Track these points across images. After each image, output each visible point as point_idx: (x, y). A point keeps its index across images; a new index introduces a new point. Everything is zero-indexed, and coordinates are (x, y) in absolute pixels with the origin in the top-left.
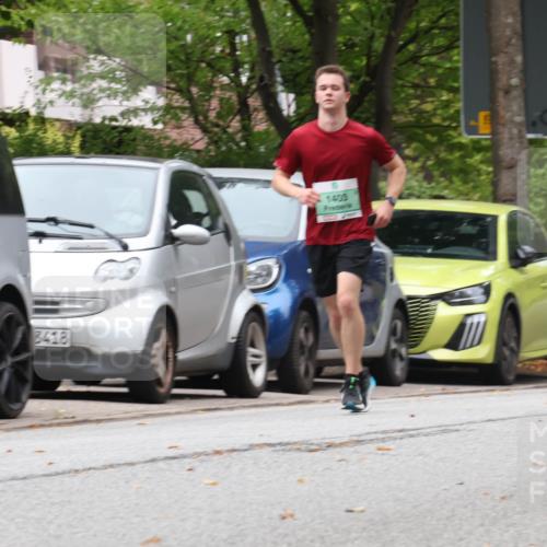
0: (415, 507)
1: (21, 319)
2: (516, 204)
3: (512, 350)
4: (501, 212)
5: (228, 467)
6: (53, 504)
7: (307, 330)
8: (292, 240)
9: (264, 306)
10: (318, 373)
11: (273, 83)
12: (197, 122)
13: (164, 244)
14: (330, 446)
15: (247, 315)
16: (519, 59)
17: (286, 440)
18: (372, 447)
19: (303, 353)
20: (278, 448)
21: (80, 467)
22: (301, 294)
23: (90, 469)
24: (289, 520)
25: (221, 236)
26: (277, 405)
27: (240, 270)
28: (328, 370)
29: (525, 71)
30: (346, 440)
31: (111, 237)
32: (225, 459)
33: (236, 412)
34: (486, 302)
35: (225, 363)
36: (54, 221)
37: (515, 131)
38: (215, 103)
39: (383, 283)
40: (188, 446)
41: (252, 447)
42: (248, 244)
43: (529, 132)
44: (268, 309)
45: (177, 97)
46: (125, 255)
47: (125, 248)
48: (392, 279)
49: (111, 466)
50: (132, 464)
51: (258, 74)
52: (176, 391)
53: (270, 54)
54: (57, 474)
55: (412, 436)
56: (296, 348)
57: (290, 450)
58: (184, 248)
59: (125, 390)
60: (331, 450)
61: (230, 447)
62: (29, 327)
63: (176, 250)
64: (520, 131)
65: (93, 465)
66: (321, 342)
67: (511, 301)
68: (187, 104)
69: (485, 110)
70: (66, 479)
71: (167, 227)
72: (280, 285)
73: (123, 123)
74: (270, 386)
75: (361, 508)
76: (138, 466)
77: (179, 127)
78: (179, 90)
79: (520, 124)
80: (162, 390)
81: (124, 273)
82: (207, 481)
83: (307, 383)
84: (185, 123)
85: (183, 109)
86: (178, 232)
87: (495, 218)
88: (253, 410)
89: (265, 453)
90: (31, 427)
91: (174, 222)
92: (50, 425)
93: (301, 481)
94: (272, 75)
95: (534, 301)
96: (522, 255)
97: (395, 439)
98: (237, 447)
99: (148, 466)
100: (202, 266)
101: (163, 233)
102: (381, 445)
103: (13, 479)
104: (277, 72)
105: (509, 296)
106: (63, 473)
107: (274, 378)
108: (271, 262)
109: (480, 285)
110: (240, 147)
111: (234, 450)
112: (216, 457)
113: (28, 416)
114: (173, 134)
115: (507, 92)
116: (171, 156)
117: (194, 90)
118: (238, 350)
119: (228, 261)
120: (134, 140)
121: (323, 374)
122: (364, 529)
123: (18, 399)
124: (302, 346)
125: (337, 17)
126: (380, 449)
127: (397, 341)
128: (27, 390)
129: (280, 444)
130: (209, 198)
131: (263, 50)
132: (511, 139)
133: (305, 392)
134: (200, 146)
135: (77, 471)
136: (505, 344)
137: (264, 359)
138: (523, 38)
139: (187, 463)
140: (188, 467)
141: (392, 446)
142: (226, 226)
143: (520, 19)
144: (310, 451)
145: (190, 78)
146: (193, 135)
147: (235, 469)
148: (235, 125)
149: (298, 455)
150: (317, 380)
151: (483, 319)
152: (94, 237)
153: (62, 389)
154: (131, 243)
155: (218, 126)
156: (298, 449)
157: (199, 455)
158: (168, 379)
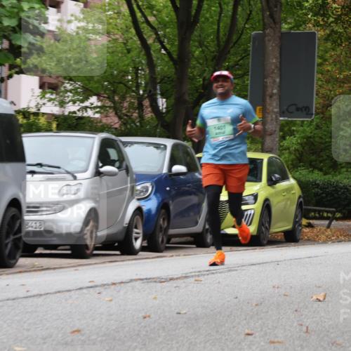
0: (212, 311)
2: (272, 153)
3: (266, 228)
4: (265, 157)
5: (119, 291)
6: (27, 312)
7: (164, 220)
8: (159, 173)
9: (143, 207)
10: (168, 242)
11: (156, 94)
12: (116, 114)
13: (95, 176)
14: (171, 279)
15: (134, 212)
16: (278, 80)
17: (149, 277)
18: (192, 280)
19: (161, 231)
20: (145, 281)
21: (43, 293)
22: (163, 200)
23: (47, 294)
24: (147, 319)
25: (124, 171)
27: (133, 188)
28: (173, 240)
29: (280, 87)
30: (179, 276)
31: (68, 173)
32: (118, 287)
33: (125, 263)
34: (255, 203)
35: (121, 237)
36: (40, 165)
37: (274, 116)
38: (126, 104)
40: (99, 281)
41: (131, 281)
42: (137, 175)
43: (281, 117)
44: (145, 209)
45: (107, 101)
47: (75, 178)
49: (59, 292)
50: (69, 291)
51: (148, 89)
52: (95, 252)
53: (155, 79)
54: (30, 297)
55: (213, 273)
56: (159, 227)
57: (151, 282)
58: (104, 178)
59: (69, 252)
60: (172, 281)
61: (120, 281)
62: (22, 220)
64: (276, 116)
65: (49, 292)
66: (171, 225)
67: (267, 203)
68: (112, 105)
69: (259, 106)
70: (35, 299)
71: (97, 167)
72: (152, 196)
73: (79, 114)
74: (143, 249)
75: (185, 312)
76: (73, 292)
77: (106, 116)
78: (108, 98)
79: (277, 113)
80: (88, 252)
82: (107, 299)
83: (162, 247)
84: (111, 115)
85: (110, 107)
86: (102, 170)
87: (262, 160)
88: (134, 262)
89: (137, 284)
90: (20, 272)
91: (101, 165)
92: (30, 271)
93: (155, 298)
94: (155, 89)
95: (278, 203)
96: (274, 179)
97: (205, 275)
98: (124, 281)
99: (78, 292)
100: (113, 187)
101: (94, 171)
102: (197, 278)
103: (8, 300)
104: (158, 87)
105: (267, 200)
106: (34, 296)
107: (146, 245)
108: (148, 185)
109: (252, 195)
110: (137, 126)
111: (122, 283)
112: (113, 287)
113: (19, 266)
114: (104, 121)
115: (271, 97)
116: (102, 131)
117: (116, 98)
118: (128, 231)
119: (127, 184)
120: (84, 124)
121: (171, 242)
122: (185, 323)
123: (14, 258)
124: (161, 228)
125: (189, 60)
126: (196, 280)
128: (19, 253)
129: (146, 279)
130: (120, 153)
131: (152, 77)
132: (272, 120)
133: (161, 252)
134: (117, 126)
135: (41, 295)
136: (263, 225)
137: (141, 235)
138: (280, 70)
139: (98, 290)
140: (98, 292)
141: (203, 279)
142: (127, 166)
143: (279, 60)
144: (161, 282)
145: (114, 92)
146: (114, 120)
147: (122, 293)
148: (135, 115)
149: (155, 284)
150: (167, 245)
151: (253, 212)
152: (60, 173)
153: (37, 252)
154: (78, 175)
155: (127, 116)
156: (155, 282)
157: (104, 285)
158: (92, 246)
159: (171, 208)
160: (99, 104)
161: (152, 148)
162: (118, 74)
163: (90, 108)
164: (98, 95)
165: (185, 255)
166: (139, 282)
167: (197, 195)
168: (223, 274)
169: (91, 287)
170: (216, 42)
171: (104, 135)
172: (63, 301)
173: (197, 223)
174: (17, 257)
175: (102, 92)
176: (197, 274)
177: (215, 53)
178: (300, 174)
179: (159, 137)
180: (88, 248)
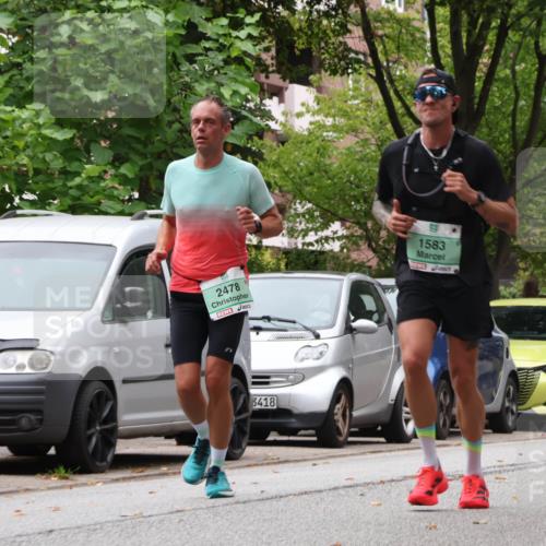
1: (243, 390)
5: (389, 493)
6: (265, 520)
7: (445, 394)
10: (452, 425)
12: (370, 246)
13: (345, 334)
18: (491, 477)
19: (442, 410)
21: (283, 493)
22: (442, 368)
23: (289, 495)
24: (433, 530)
25: (386, 327)
31: (307, 329)
32: (387, 487)
33: (393, 453)
35: (386, 418)
36: (268, 319)
39: (502, 359)
40: (360, 478)
41: (405, 478)
45: (356, 228)
46: (318, 342)
47: (317, 337)
48: (507, 357)
49: (306, 493)
50: (320, 491)
52: (350, 439)
54: (267, 499)
55: (520, 469)
58: (359, 337)
59: (315, 439)
61: (389, 478)
62: (248, 394)
63: (353, 338)
65: (293, 492)
68: (364, 234)
70: (274, 502)
71: (348, 321)
73: (316, 247)
76: (324, 493)
77: (358, 250)
78: (358, 223)
80: (341, 439)
81: (316, 355)
82: (373, 503)
83: (445, 432)
85: (361, 237)
86: (354, 325)
88: (406, 452)
90: (249, 466)
91: (352, 318)
92: (262, 465)
97: (509, 471)
98: (395, 478)
99: (331, 493)
100: (372, 349)
101: (344, 325)
102: (498, 475)
106: (271, 498)
111: (393, 481)
113: (247, 458)
114: (354, 255)
116: (351, 270)
117: (369, 224)
118: (395, 409)
119: (391, 344)
120: (325, 260)
121: (456, 425)
123: (239, 446)
124: (442, 404)
126: (497, 478)
127: (509, 401)
128: (246, 440)
130: (379, 300)
134: (372, 263)
135: (281, 497)
139: (359, 490)
140: (360, 493)
141: (506, 477)
142: (389, 320)
146: (367, 256)
147: (393, 495)
150: (451, 430)
152: (296, 329)
153: (270, 438)
154: (322, 333)
155: (384, 248)
157: (368, 484)
158: (345, 430)
160: (345, 232)
163: (333, 239)
164: (343, 220)
167: (491, 360)
171: (355, 276)
172: (313, 505)
173: (493, 399)
174: (244, 445)
176: (497, 469)
180: (340, 434)
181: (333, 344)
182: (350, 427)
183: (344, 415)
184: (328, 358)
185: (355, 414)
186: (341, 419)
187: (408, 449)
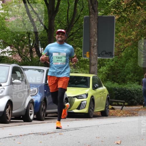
2: (95, 74)
3: (92, 110)
4: (91, 76)
5: (23, 139)
7: (44, 105)
8: (41, 83)
9: (34, 99)
10: (46, 116)
11: (38, 46)
12: (20, 55)
13: (10, 85)
15: (29, 102)
16: (96, 39)
18: (58, 134)
19: (43, 111)
20: (36, 134)
25: (24, 82)
26: (36, 124)
27: (28, 91)
28: (48, 115)
29: (98, 42)
30: (52, 132)
32: (23, 137)
33: (26, 126)
34: (87, 98)
35: (24, 114)
37: (95, 57)
38: (24, 50)
40: (13, 135)
41: (29, 134)
42: (30, 84)
43: (98, 57)
45: (15, 49)
46: (1, 87)
50: (0, 139)
51: (35, 43)
52: (11, 121)
53: (38, 38)
55: (68, 131)
56: (41, 109)
57: (38, 135)
58: (15, 86)
60: (48, 134)
63: (13, 86)
64: (96, 57)
66: (47, 108)
67: (92, 98)
68: (18, 50)
69: (88, 51)
71: (11, 80)
72: (38, 94)
73: (2, 55)
74: (34, 119)
76: (2, 139)
77: (15, 56)
78: (16, 47)
79: (96, 55)
80: (8, 120)
81: (0, 92)
82: (18, 143)
83: (43, 118)
84: (17, 55)
85: (17, 52)
86: (13, 82)
87: (90, 78)
88: (30, 125)
89: (32, 136)
91: (13, 79)
93: (41, 142)
94: (38, 43)
95: (98, 98)
96: (95, 87)
97: (64, 131)
98: (26, 134)
99: (4, 139)
101: (10, 82)
102: (60, 133)
105: (92, 96)
107: (36, 117)
108: (36, 89)
109: (85, 94)
110: (30, 61)
111: (25, 135)
112: (21, 137)
114: (14, 58)
115: (93, 47)
116: (13, 63)
117: (19, 47)
118: (27, 110)
120: (4, 60)
121: (47, 116)
124: (42, 109)
125: (54, 29)
129: (36, 133)
130: (21, 73)
131: (36, 37)
132: (94, 58)
133: (43, 121)
134: (20, 61)
136: (91, 108)
137: (33, 112)
138: (98, 34)
139: (13, 138)
140: (14, 139)
141: (63, 133)
142: (25, 80)
143: (97, 30)
144: (43, 135)
145: (18, 44)
146: (18, 58)
147: (25, 140)
148: (29, 56)
149: (40, 136)
150: (46, 117)
151: (86, 102)
154: (2, 84)
155: (25, 56)
156: (41, 135)
157: (16, 136)
158: (10, 118)
159: (47, 100)
160: (11, 50)
161: (37, 71)
162: (20, 36)
163: (7, 52)
164: (11, 46)
165: (54, 122)
166: (33, 135)
168: (72, 131)
169: (10, 137)
170: (67, 21)
171: (14, 65)
175: (13, 44)
177: (66, 26)
178: (108, 84)
179: (40, 66)
180: (8, 119)
181: (6, 88)
182: (11, 116)
183: (9, 113)
184: (4, 93)
185: (13, 112)
186: (8, 114)
187: (31, 124)
